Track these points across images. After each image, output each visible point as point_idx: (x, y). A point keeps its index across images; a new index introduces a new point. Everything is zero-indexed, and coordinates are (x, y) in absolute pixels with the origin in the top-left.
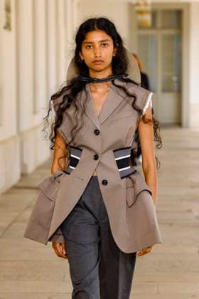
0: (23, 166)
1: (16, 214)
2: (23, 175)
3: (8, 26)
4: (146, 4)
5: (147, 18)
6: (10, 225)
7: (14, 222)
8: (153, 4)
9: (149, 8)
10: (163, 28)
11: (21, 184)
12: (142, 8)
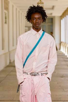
0: (10, 60)
1: (8, 73)
2: (10, 63)
3: (6, 23)
6: (7, 76)
10: (48, 23)
11: (10, 65)
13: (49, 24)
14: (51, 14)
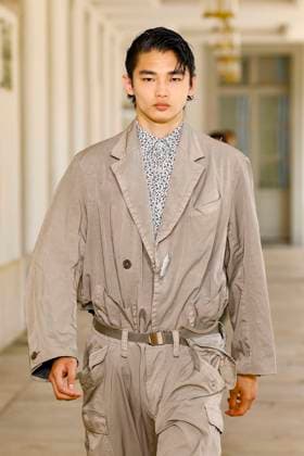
1: (19, 387)
3: (7, 83)
4: (231, 46)
5: (235, 69)
6: (8, 405)
7: (14, 400)
8: (244, 46)
9: (236, 52)
10: (262, 83)
12: (225, 52)
13: (271, 91)
14: (282, 30)
